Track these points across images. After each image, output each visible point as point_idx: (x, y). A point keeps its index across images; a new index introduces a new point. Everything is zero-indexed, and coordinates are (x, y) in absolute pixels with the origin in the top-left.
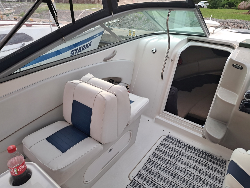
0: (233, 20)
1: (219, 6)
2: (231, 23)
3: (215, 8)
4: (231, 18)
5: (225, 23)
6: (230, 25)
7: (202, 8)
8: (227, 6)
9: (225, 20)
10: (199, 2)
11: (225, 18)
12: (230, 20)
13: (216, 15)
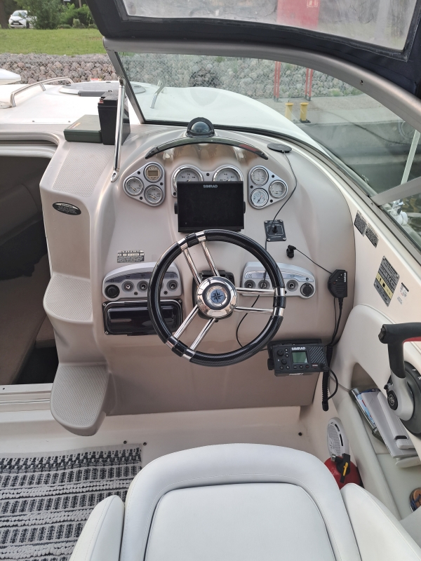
0: (91, 55)
1: (59, 23)
2: (88, 65)
3: (51, 28)
4: (86, 52)
5: (75, 65)
6: (86, 68)
7: (24, 28)
8: (77, 22)
9: (73, 57)
10: (12, 14)
11: (73, 53)
12: (84, 57)
13: (53, 45)
